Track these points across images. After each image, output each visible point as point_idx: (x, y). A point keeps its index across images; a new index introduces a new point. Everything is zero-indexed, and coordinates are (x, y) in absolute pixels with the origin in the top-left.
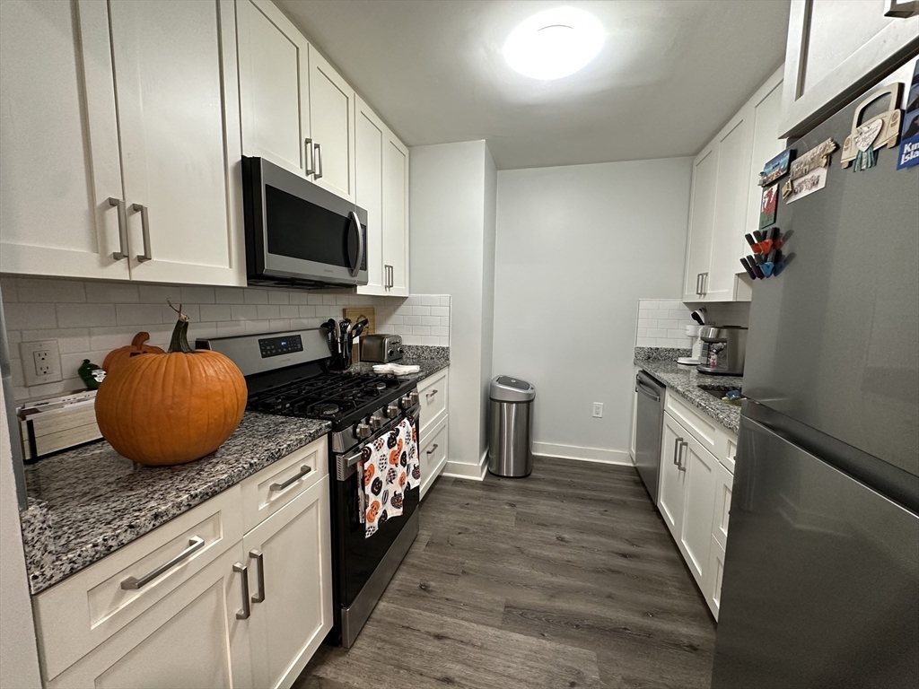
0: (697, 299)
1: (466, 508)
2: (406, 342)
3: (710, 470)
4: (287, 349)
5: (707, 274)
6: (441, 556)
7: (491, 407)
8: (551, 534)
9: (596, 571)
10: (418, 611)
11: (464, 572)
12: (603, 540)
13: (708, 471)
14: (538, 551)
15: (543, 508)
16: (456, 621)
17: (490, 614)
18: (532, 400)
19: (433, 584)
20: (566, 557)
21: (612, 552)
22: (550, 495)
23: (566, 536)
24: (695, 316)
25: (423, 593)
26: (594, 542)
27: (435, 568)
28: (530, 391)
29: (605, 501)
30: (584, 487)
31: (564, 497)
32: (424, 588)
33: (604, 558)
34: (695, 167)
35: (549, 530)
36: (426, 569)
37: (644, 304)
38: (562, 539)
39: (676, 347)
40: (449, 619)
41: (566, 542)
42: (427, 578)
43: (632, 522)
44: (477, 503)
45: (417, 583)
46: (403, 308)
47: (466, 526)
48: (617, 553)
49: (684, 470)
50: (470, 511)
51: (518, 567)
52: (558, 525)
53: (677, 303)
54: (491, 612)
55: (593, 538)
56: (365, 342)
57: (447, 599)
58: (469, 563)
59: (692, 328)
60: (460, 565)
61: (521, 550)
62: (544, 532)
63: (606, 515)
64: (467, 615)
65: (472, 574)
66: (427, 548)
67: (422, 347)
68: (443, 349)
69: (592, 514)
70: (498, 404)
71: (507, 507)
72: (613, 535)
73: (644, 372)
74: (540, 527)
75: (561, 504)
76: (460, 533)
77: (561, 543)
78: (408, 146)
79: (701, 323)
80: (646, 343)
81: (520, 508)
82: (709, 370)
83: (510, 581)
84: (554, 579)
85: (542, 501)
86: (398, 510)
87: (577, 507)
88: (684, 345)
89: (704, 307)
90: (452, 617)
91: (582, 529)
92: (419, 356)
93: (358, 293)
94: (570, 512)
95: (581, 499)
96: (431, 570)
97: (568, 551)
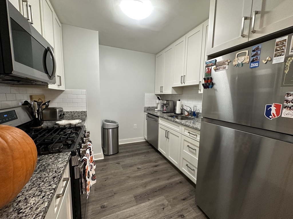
0: (160, 93)
1: (103, 171)
2: (65, 110)
3: (178, 137)
4: (8, 119)
5: (163, 87)
6: (103, 192)
7: (104, 131)
8: (135, 168)
9: (152, 173)
10: (105, 217)
11: (115, 193)
12: (149, 164)
14: (135, 175)
15: (128, 161)
16: (121, 212)
17: (131, 202)
18: (118, 127)
19: (105, 204)
20: (143, 173)
21: (153, 166)
22: (128, 156)
23: (139, 167)
24: (158, 98)
25: (104, 209)
26: (147, 166)
27: (103, 197)
28: (117, 124)
29: (143, 153)
30: (136, 151)
31: (133, 156)
32: (103, 207)
33: (152, 169)
34: (156, 58)
35: (134, 167)
36: (99, 200)
37: (146, 94)
38: (139, 168)
39: (154, 106)
40: (119, 213)
41: (140, 169)
42: (102, 203)
43: (154, 156)
44: (106, 167)
45: (99, 207)
46: (62, 95)
47: (106, 177)
48: (154, 166)
49: (169, 138)
50: (105, 171)
51: (131, 183)
52: (136, 165)
53: (154, 94)
54: (131, 201)
55: (146, 165)
57: (114, 206)
58: (115, 190)
59: (158, 101)
60: (112, 192)
61: (129, 177)
62: (133, 168)
63: (146, 157)
64: (123, 207)
65: (118, 193)
66: (96, 192)
67: (73, 112)
68: (84, 112)
69: (142, 158)
70: (107, 130)
71: (117, 165)
72: (150, 162)
74: (131, 167)
75: (132, 158)
76: (106, 180)
77: (139, 169)
78: (61, 23)
80: (147, 106)
81: (122, 164)
82: (165, 112)
83: (131, 189)
84: (143, 181)
85: (127, 159)
86: (94, 181)
87: (137, 157)
89: (160, 95)
90: (119, 211)
91: (142, 163)
92: (73, 116)
93: (49, 88)
94: (136, 160)
95: (137, 154)
96: (102, 199)
97: (142, 171)
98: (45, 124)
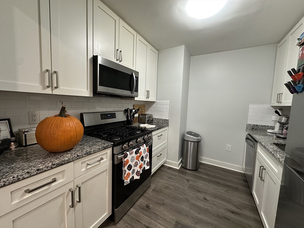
0: (277, 105)
1: (170, 179)
2: (154, 117)
3: (275, 184)
4: (110, 117)
5: (282, 94)
6: (156, 196)
7: (184, 142)
8: (201, 196)
9: (218, 216)
10: (143, 215)
11: (163, 204)
12: (224, 203)
13: (274, 184)
14: (195, 202)
15: (201, 184)
16: (156, 223)
17: (169, 224)
18: (199, 142)
19: (151, 206)
20: (206, 207)
21: (228, 210)
22: (204, 179)
23: (208, 198)
24: (276, 112)
25: (147, 209)
26: (220, 203)
27: (153, 200)
28: (199, 138)
29: (228, 186)
30: (220, 178)
31: (210, 181)
32: (148, 207)
33: (223, 211)
34: (278, 48)
35: (201, 194)
36: (150, 200)
37: (251, 106)
38: (206, 199)
39: (266, 125)
40: (153, 222)
41: (207, 200)
42: (150, 203)
43: (239, 198)
44: (175, 177)
45: (145, 204)
46: (154, 105)
47: (168, 186)
48: (229, 211)
49: (264, 181)
50: (171, 180)
51: (185, 207)
52: (205, 193)
53: (268, 106)
54: (170, 223)
55: (219, 201)
56: (140, 116)
57: (155, 213)
58: (166, 201)
59: (275, 117)
60: (162, 201)
61: (187, 200)
62: (199, 194)
63: (228, 193)
64: (160, 222)
65: (166, 206)
66: (152, 191)
67: (159, 119)
68: (167, 120)
69: (221, 191)
70: (186, 142)
71: (186, 181)
72: (229, 202)
73: (249, 134)
74: (197, 192)
75: (208, 184)
76: (165, 188)
77: (205, 200)
78: (158, 50)
79: (280, 115)
81: (191, 183)
82: (282, 136)
83: (178, 212)
84: (199, 216)
85: (201, 181)
86: (138, 177)
87: (215, 186)
88: (271, 124)
89: (281, 108)
90: (155, 221)
91: (216, 196)
92: (158, 122)
93: (135, 100)
94: (211, 188)
95: (218, 183)
96: (152, 200)
97: (208, 205)
98: (135, 125)
